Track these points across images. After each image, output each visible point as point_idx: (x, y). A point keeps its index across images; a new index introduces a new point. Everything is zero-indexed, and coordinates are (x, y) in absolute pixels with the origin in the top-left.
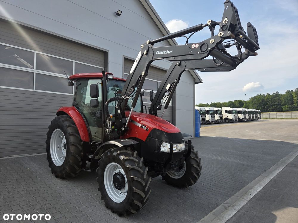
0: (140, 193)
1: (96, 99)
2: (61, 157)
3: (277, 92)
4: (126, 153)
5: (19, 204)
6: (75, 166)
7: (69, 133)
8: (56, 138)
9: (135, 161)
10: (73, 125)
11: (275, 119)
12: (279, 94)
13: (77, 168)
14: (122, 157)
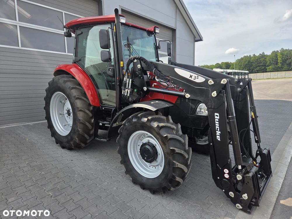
0: (182, 168)
1: (108, 50)
2: (65, 125)
3: (263, 53)
4: (160, 118)
5: (25, 184)
6: (86, 136)
7: (75, 97)
8: (57, 104)
9: (173, 129)
10: (78, 87)
11: (261, 79)
12: (265, 55)
13: (88, 138)
14: (155, 125)
